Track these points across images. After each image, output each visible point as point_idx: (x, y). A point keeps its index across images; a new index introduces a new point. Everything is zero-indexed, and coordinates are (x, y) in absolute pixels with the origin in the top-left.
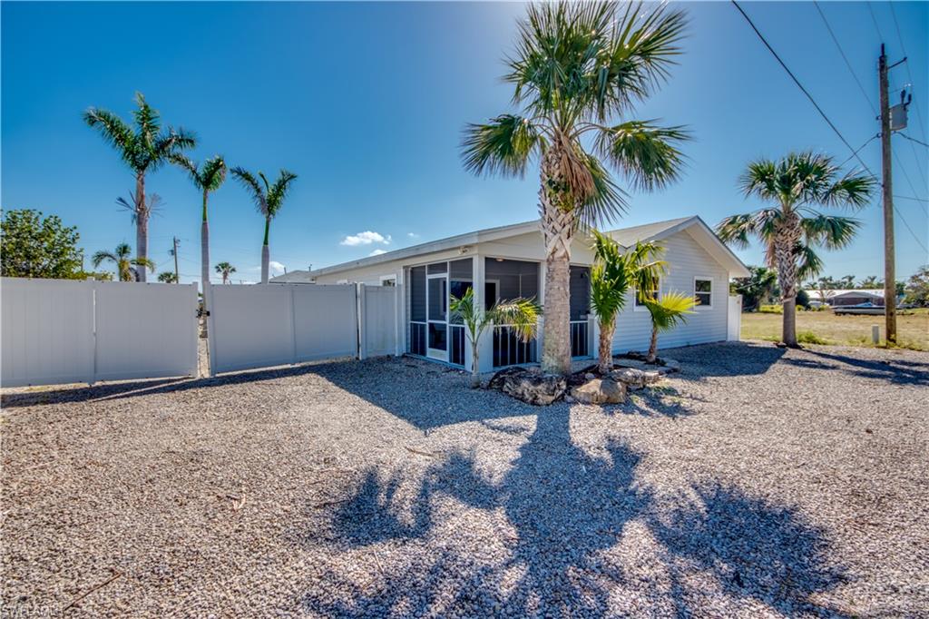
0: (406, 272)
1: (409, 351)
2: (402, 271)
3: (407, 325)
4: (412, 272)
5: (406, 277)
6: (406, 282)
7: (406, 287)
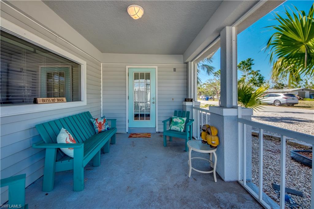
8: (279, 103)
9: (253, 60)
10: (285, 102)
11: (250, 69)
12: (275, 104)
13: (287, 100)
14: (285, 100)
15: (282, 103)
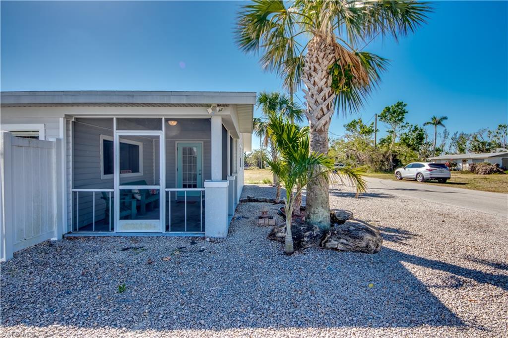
0: (67, 123)
1: (71, 230)
2: (62, 121)
3: (68, 194)
4: (74, 123)
5: (68, 130)
6: (68, 136)
7: (68, 143)
8: (421, 178)
9: (405, 105)
10: (429, 176)
11: (401, 120)
12: (418, 179)
13: (432, 172)
14: (429, 172)
15: (425, 177)
